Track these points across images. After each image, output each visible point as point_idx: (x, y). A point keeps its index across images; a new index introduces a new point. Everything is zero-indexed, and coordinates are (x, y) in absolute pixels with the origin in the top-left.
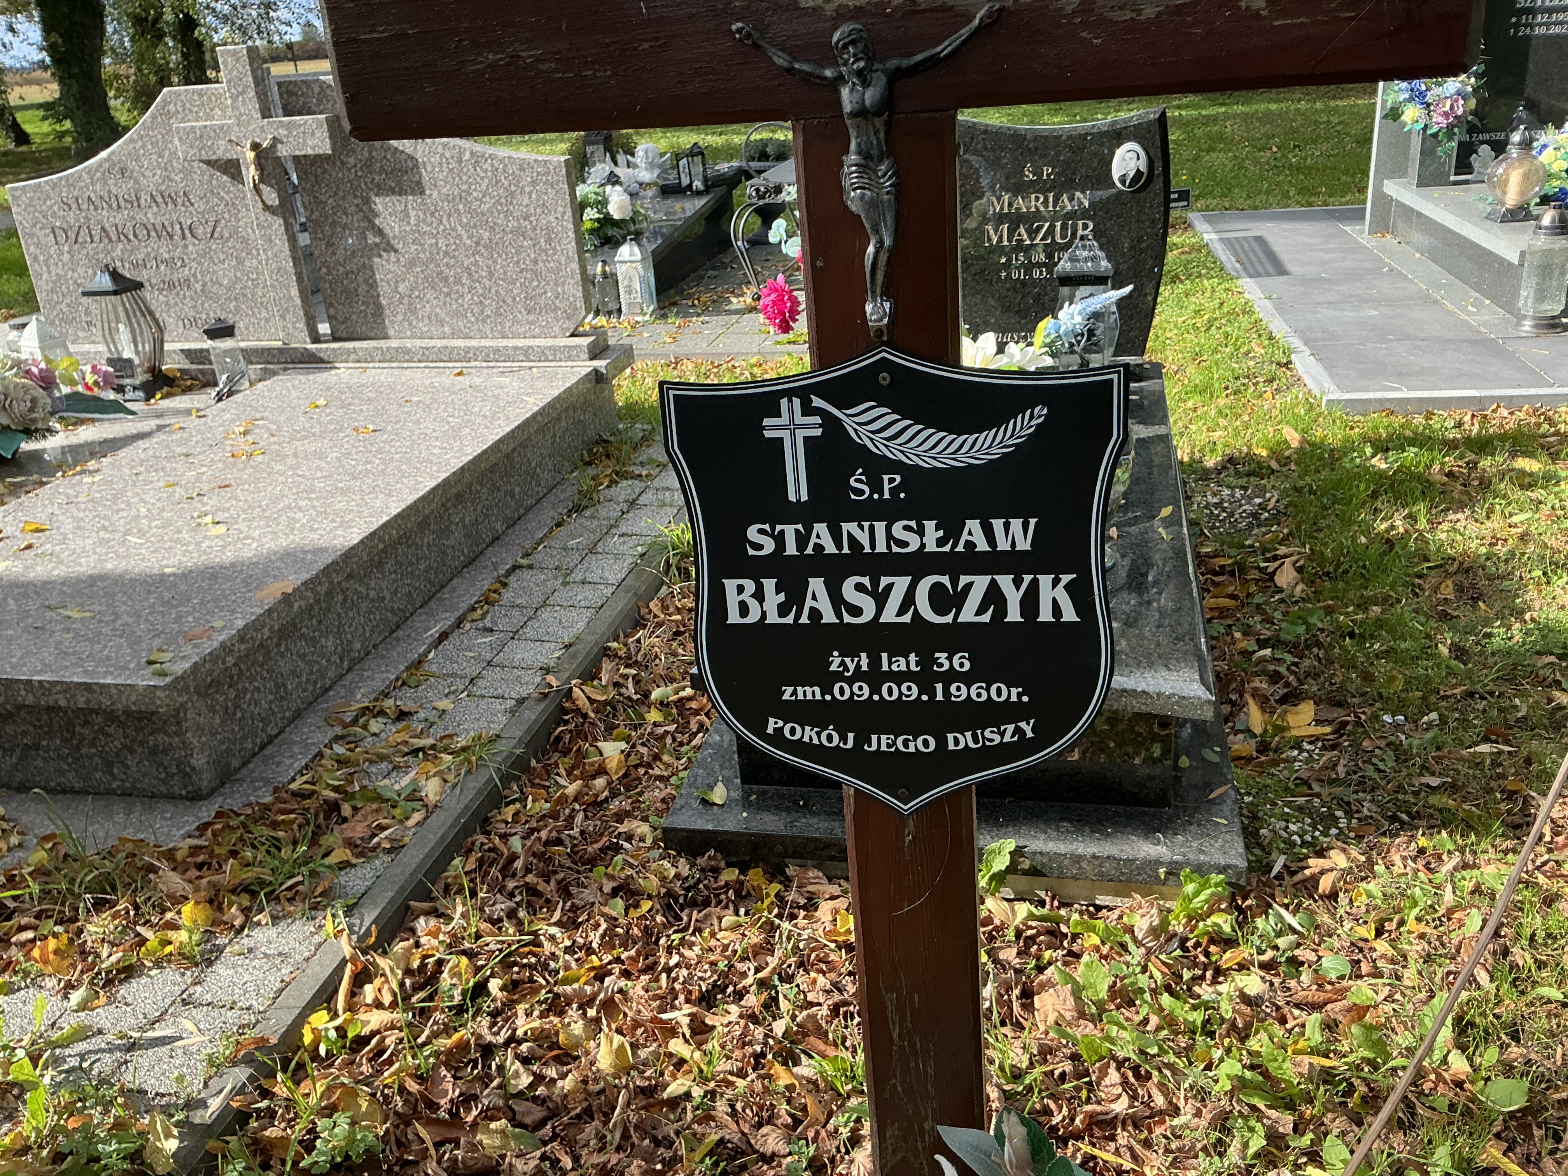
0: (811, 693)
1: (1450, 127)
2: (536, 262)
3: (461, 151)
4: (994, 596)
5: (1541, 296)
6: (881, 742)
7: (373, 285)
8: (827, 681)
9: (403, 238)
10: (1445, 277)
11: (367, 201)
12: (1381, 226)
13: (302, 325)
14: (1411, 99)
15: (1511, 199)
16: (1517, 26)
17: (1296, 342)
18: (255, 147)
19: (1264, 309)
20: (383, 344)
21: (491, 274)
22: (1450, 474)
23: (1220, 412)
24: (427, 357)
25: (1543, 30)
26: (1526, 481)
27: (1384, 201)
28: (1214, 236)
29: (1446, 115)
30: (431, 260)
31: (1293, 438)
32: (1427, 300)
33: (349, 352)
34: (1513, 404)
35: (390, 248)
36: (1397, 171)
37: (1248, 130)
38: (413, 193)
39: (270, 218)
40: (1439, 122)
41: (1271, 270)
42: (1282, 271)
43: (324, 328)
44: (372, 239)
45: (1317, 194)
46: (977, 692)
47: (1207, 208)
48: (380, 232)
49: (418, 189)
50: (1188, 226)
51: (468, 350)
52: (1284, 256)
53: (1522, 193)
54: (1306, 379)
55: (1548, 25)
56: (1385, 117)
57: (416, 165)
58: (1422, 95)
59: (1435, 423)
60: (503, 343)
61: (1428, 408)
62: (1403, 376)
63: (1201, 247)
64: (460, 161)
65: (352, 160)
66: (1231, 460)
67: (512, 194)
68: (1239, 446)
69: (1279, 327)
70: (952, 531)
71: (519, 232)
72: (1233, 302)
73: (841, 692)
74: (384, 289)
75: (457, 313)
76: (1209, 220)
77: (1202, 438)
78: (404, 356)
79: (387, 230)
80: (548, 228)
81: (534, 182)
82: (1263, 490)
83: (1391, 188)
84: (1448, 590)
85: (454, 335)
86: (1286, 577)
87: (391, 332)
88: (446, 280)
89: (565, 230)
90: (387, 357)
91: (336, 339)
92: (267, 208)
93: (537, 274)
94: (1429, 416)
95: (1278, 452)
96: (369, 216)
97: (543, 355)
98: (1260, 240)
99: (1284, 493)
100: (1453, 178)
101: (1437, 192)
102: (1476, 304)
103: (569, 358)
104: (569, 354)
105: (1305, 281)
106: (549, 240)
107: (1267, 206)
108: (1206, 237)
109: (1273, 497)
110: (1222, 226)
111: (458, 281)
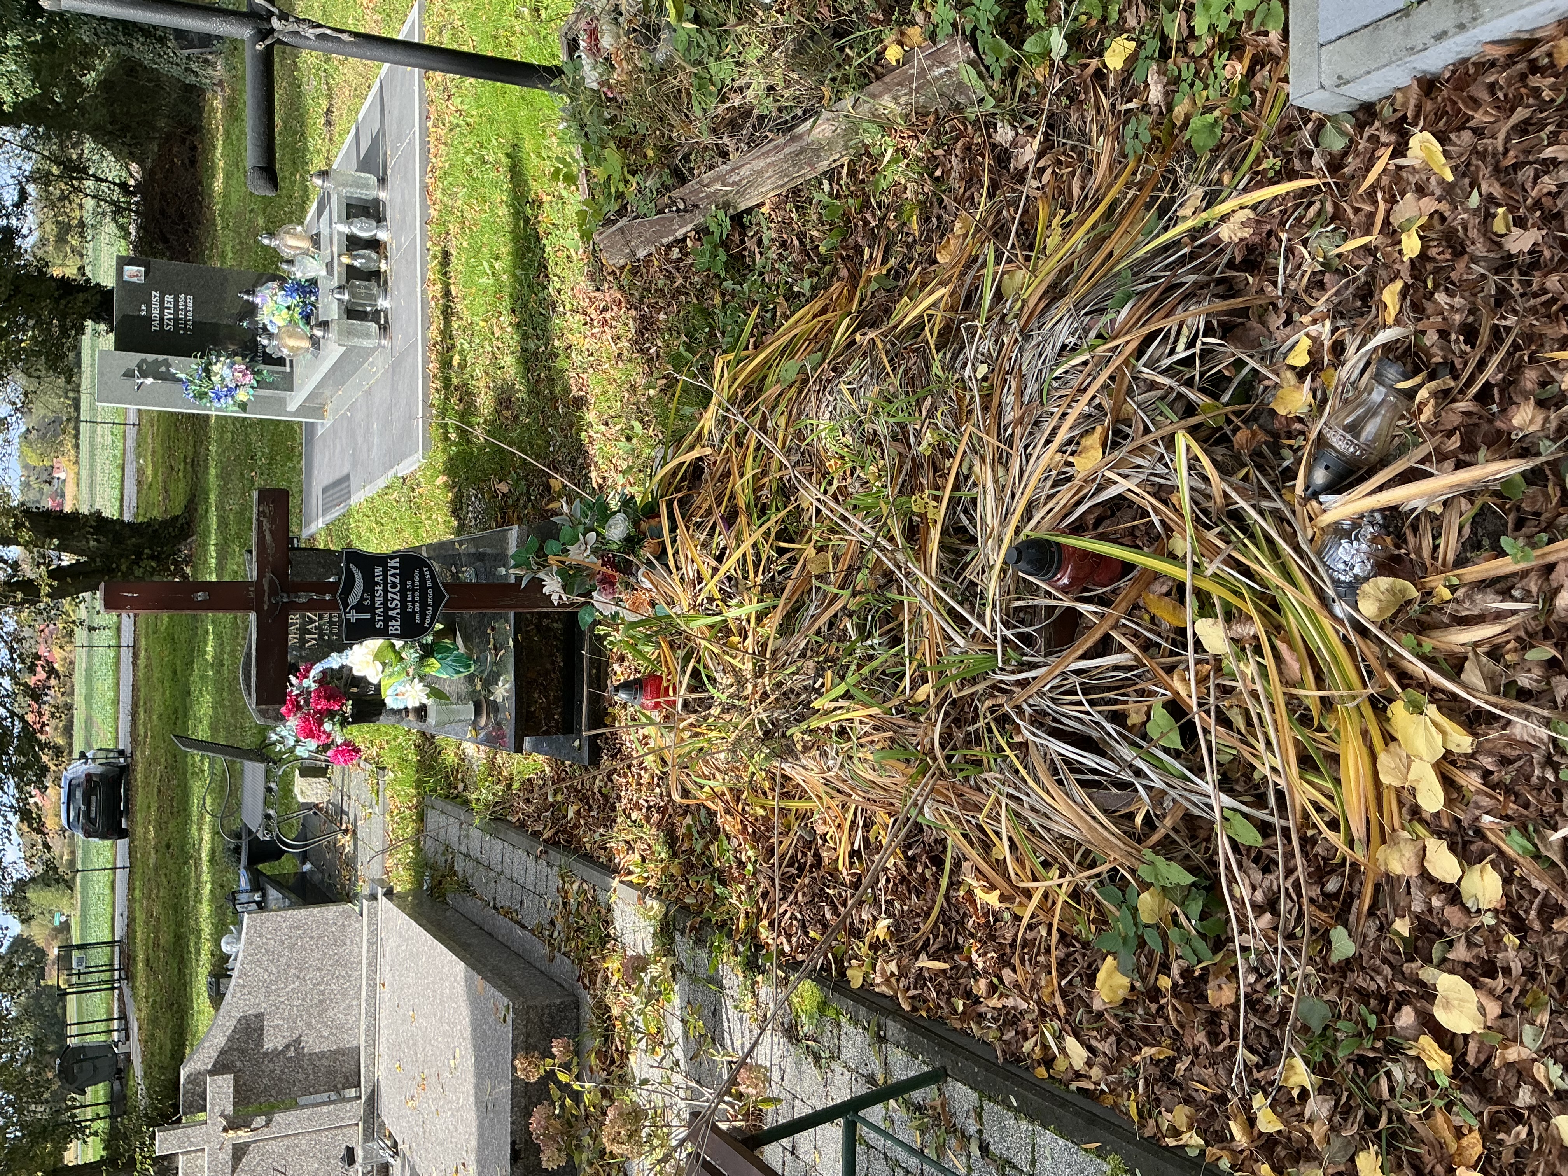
0: (418, 616)
1: (254, 373)
2: (312, 938)
3: (237, 985)
4: (393, 575)
5: (368, 336)
6: (430, 601)
7: (323, 1055)
8: (414, 612)
9: (292, 1030)
10: (355, 379)
11: (266, 1055)
12: (319, 412)
13: (348, 1106)
14: (233, 397)
15: (306, 344)
16: (185, 329)
17: (391, 473)
18: (225, 1130)
19: (372, 490)
20: (362, 1049)
21: (319, 969)
22: (460, 400)
23: (430, 518)
24: (373, 1015)
25: (190, 314)
26: (463, 366)
27: (302, 410)
28: (321, 520)
29: (245, 375)
30: (307, 1011)
31: (441, 479)
32: (368, 392)
33: (367, 1071)
34: (426, 362)
35: (298, 1040)
36: (282, 402)
37: (235, 493)
38: (262, 1021)
39: (274, 1123)
40: (250, 379)
41: (346, 484)
42: (347, 478)
43: (352, 1092)
44: (291, 1053)
45: (293, 448)
46: (417, 580)
47: (300, 525)
48: (287, 1047)
49: (260, 1017)
50: (312, 538)
51: (368, 985)
52: (337, 475)
53: (302, 338)
54: (412, 469)
55: (186, 311)
56: (245, 411)
57: (245, 1017)
58: (230, 390)
59: (437, 403)
60: (365, 961)
61: (428, 405)
62: (411, 417)
63: (328, 529)
64: (244, 986)
65: (238, 1064)
66: (453, 512)
67: (267, 951)
68: (446, 508)
69: (381, 483)
70: (378, 584)
71: (292, 948)
72: (365, 508)
73: (417, 609)
74: (326, 1047)
75: (344, 995)
76: (308, 524)
77: (441, 527)
78: (371, 1031)
79: (286, 1041)
80: (291, 927)
81: (260, 936)
82: (469, 496)
83: (292, 407)
84: (507, 413)
85: (359, 998)
86: (504, 488)
87: (355, 1043)
88: (321, 1001)
89: (292, 916)
90: (372, 1042)
91: (359, 1085)
92: (267, 1125)
93: (320, 937)
94: (433, 405)
95: (449, 487)
96: (275, 1054)
97: (373, 933)
98: (325, 490)
99: (469, 485)
100: (288, 369)
101: (297, 381)
102: (372, 364)
103: (376, 914)
104: (373, 914)
105: (354, 464)
106: (298, 928)
107: (300, 482)
108: (321, 525)
109: (472, 491)
110: (314, 515)
111: (322, 993)
